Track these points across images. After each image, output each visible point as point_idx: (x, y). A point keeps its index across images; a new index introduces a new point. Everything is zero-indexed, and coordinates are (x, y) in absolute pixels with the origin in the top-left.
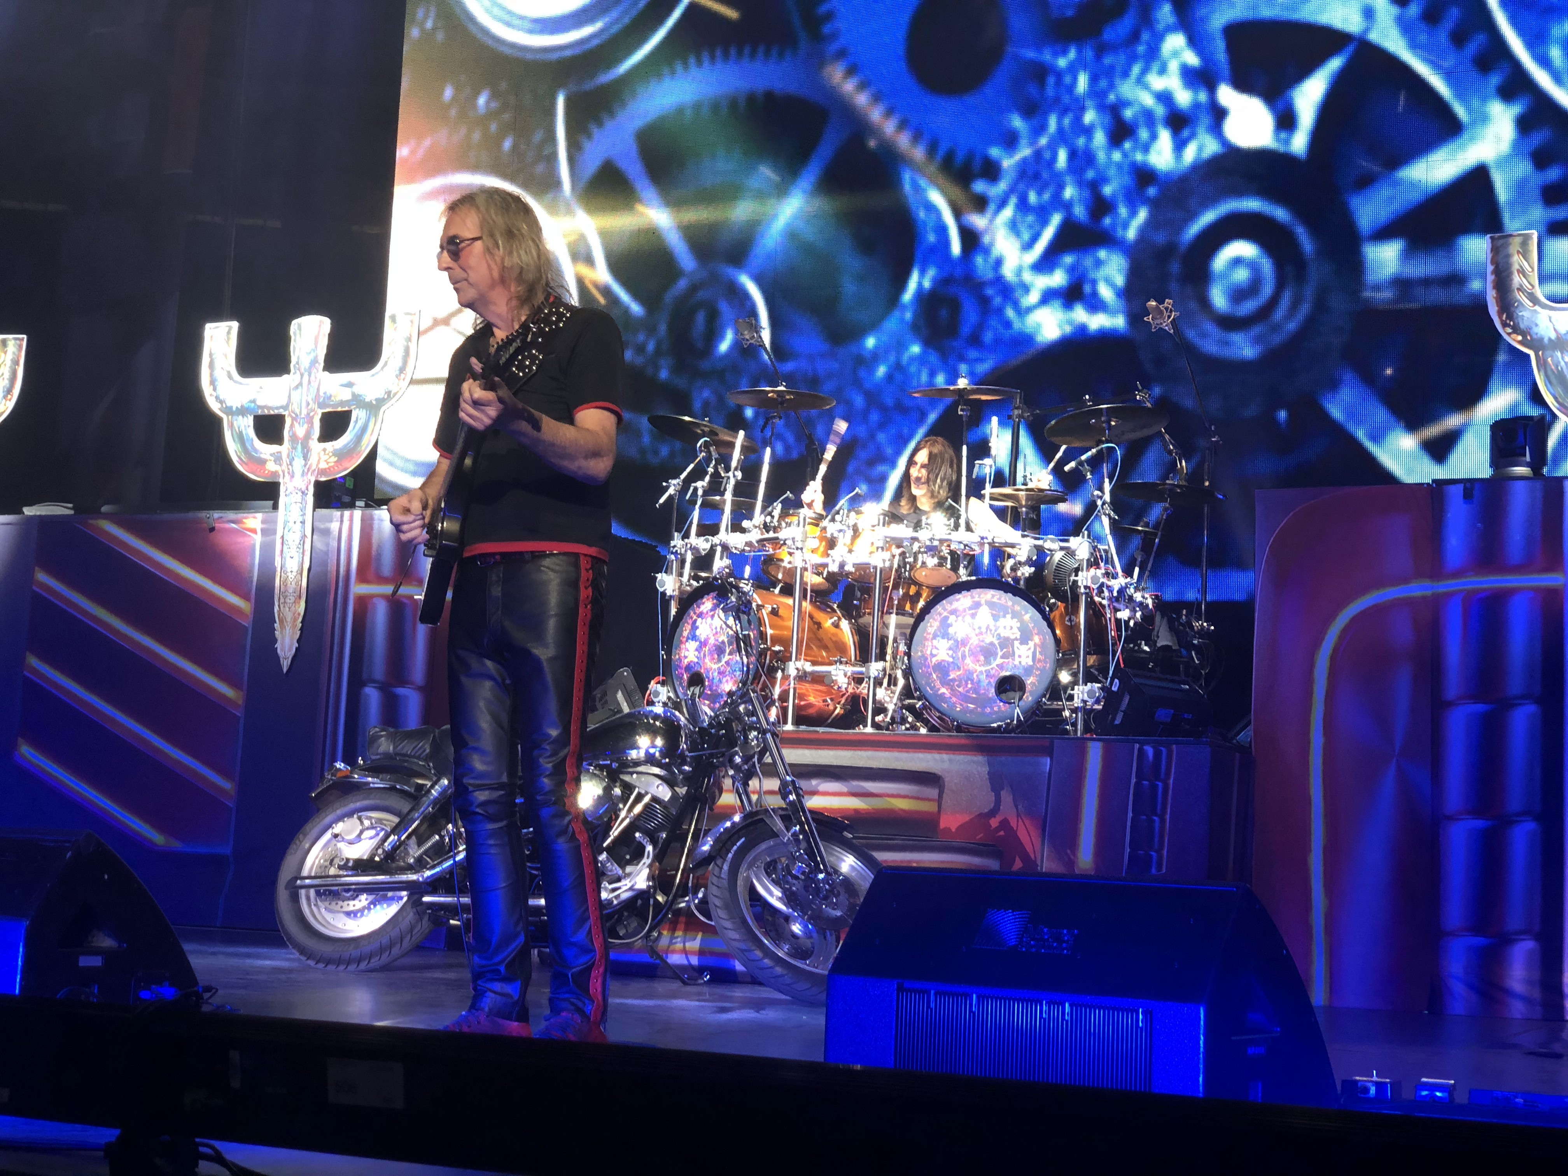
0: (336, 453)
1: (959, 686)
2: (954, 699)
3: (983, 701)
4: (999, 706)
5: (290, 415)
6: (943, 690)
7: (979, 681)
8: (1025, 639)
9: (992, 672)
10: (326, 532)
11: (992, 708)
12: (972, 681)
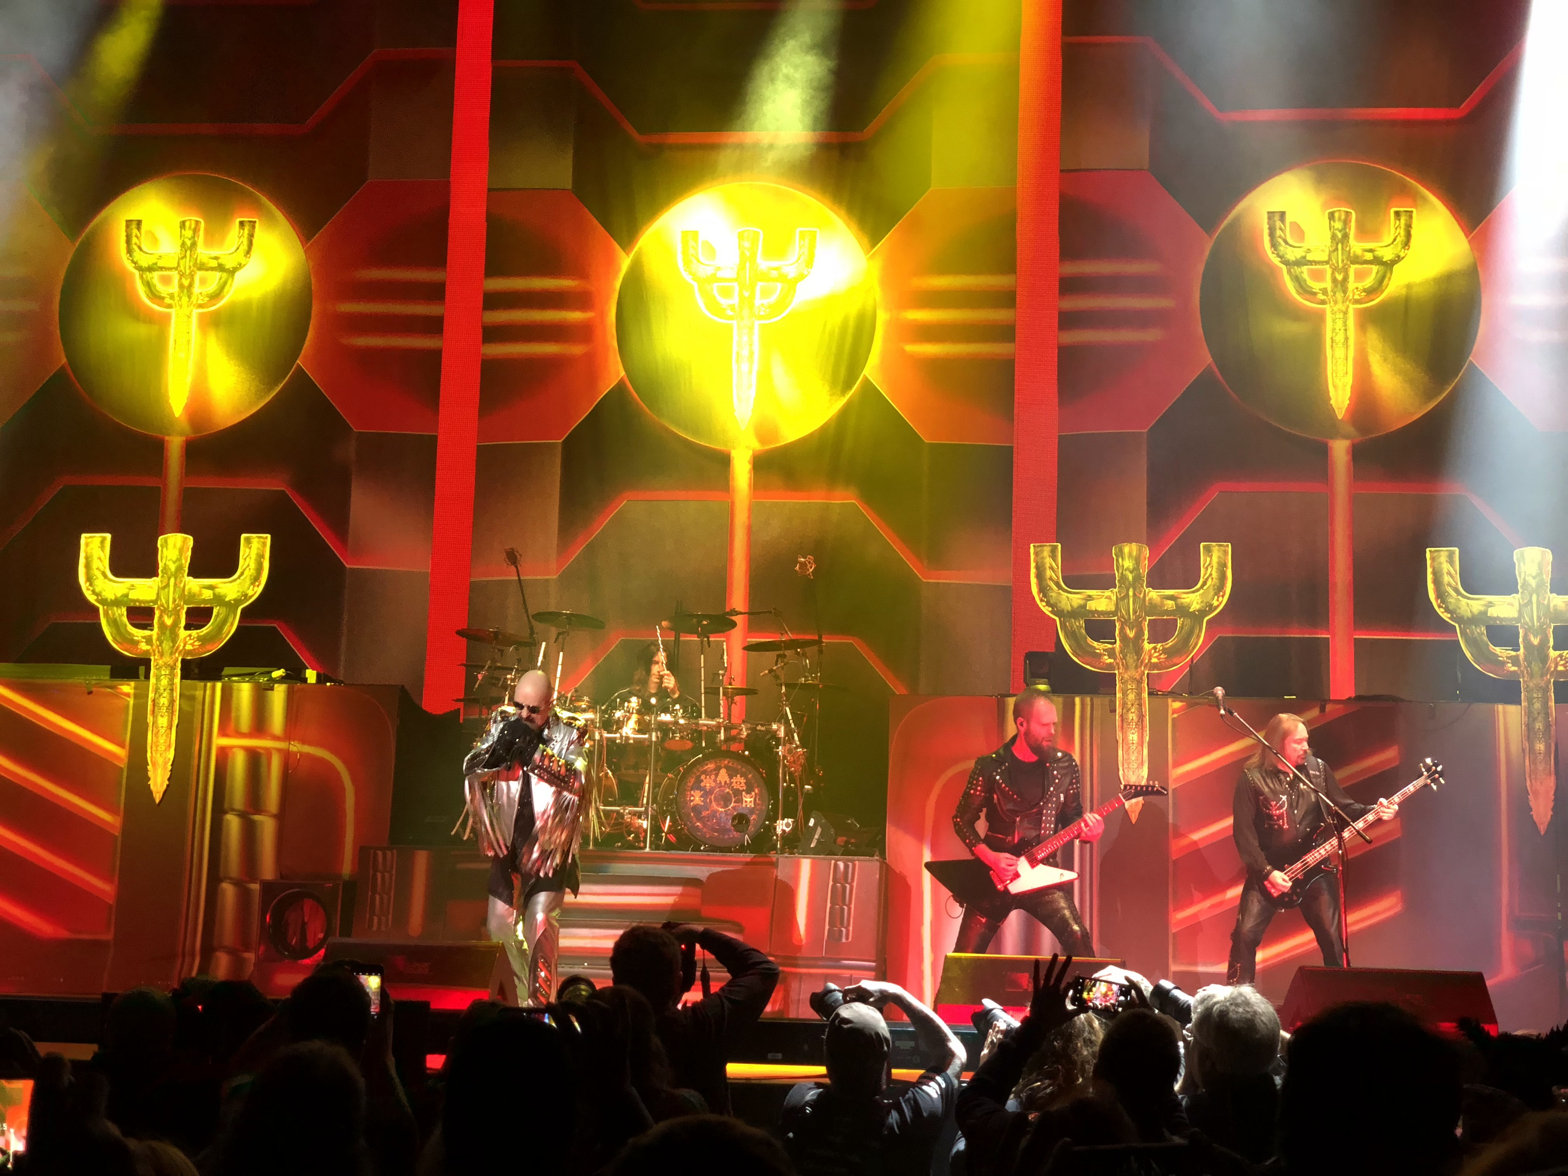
0: (199, 638)
1: (708, 821)
2: (705, 830)
3: (723, 831)
4: (734, 836)
5: (158, 608)
6: (698, 824)
7: (721, 818)
8: (748, 792)
9: (729, 812)
10: (192, 698)
11: (729, 835)
12: (716, 817)
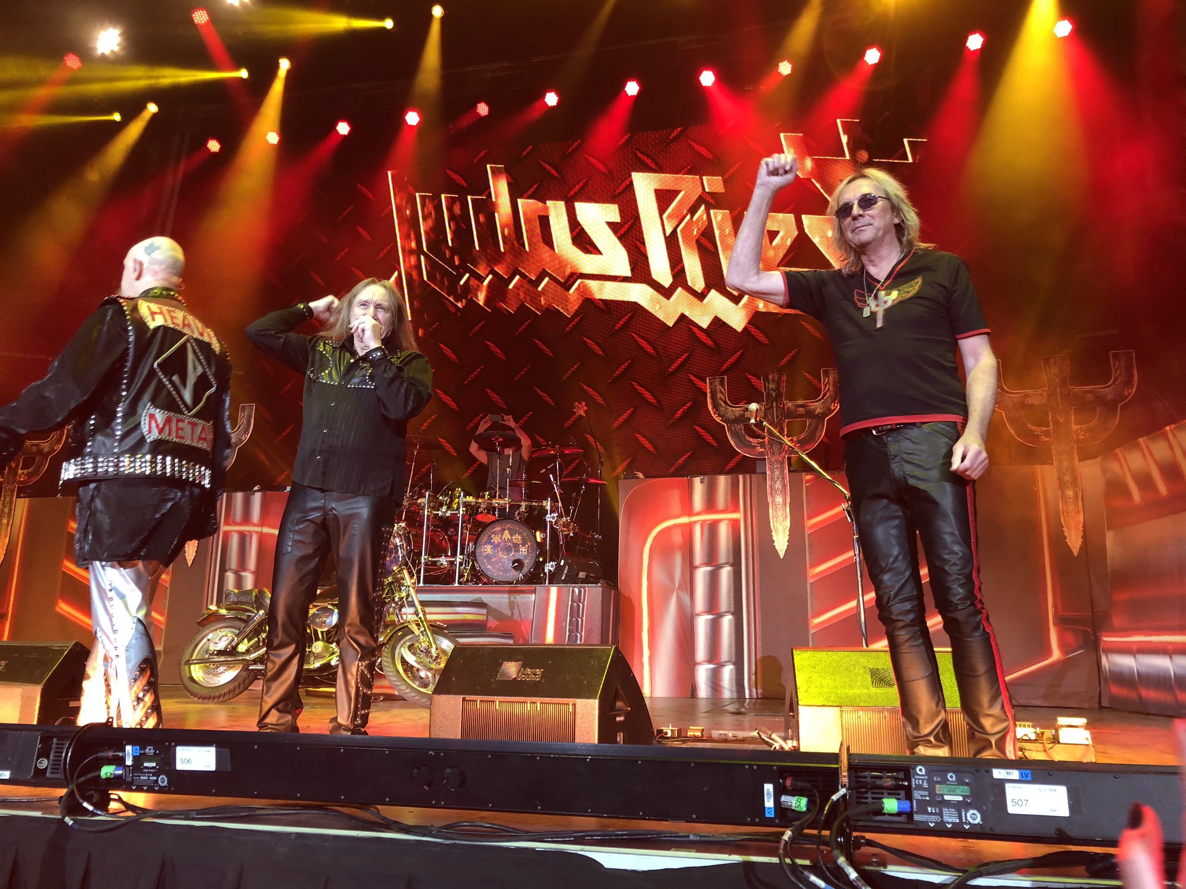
1: (496, 565)
2: (494, 570)
3: (506, 571)
4: (513, 574)
6: (489, 567)
7: (504, 562)
8: (523, 545)
9: (510, 559)
11: (510, 574)
12: (501, 562)
